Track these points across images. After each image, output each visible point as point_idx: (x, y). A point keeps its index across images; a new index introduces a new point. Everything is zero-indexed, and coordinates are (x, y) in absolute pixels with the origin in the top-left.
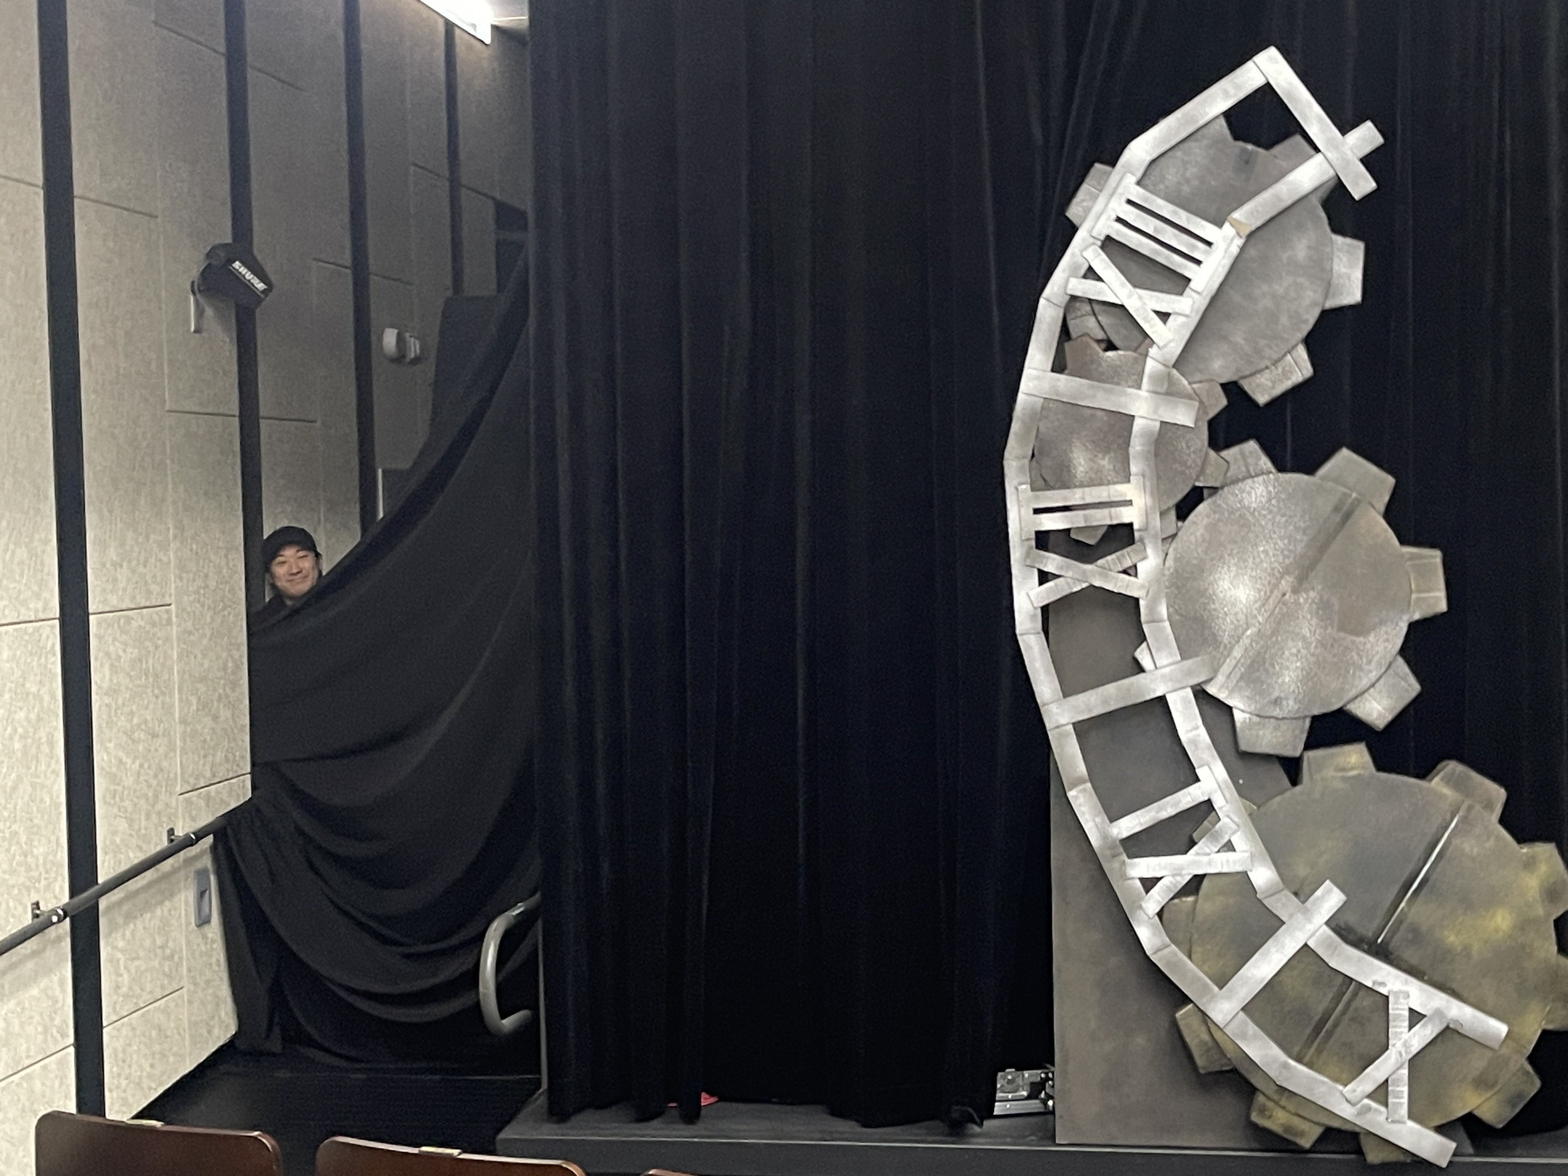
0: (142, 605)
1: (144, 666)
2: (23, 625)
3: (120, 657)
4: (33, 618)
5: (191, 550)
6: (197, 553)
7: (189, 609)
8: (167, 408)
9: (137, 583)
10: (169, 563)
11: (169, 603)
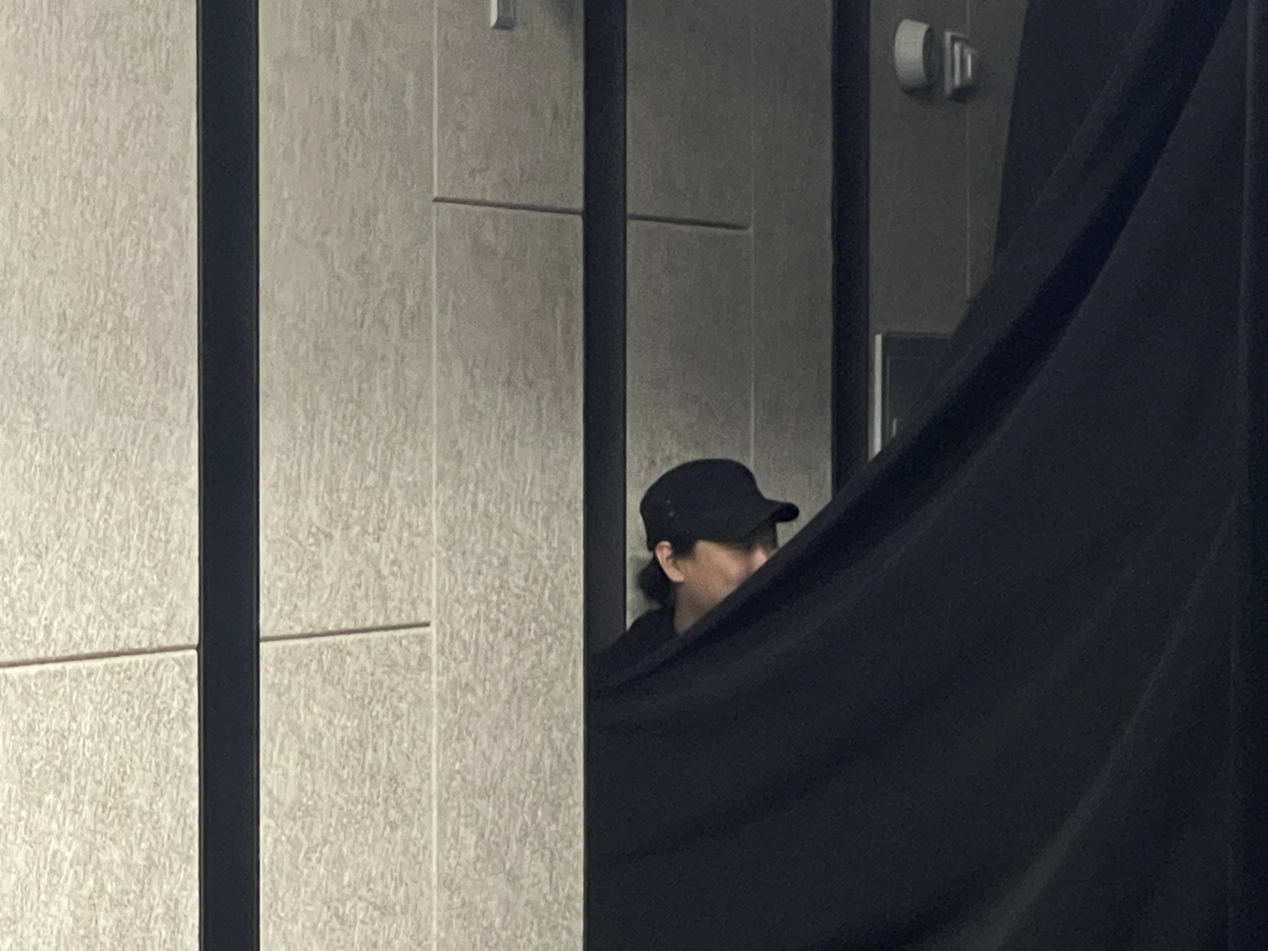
0: (369, 624)
1: (369, 755)
2: (126, 660)
3: (321, 736)
4: (144, 645)
5: (474, 505)
6: (486, 514)
7: (465, 634)
8: (436, 194)
9: (360, 573)
10: (429, 531)
11: (423, 619)
